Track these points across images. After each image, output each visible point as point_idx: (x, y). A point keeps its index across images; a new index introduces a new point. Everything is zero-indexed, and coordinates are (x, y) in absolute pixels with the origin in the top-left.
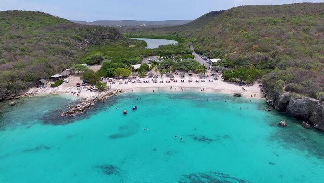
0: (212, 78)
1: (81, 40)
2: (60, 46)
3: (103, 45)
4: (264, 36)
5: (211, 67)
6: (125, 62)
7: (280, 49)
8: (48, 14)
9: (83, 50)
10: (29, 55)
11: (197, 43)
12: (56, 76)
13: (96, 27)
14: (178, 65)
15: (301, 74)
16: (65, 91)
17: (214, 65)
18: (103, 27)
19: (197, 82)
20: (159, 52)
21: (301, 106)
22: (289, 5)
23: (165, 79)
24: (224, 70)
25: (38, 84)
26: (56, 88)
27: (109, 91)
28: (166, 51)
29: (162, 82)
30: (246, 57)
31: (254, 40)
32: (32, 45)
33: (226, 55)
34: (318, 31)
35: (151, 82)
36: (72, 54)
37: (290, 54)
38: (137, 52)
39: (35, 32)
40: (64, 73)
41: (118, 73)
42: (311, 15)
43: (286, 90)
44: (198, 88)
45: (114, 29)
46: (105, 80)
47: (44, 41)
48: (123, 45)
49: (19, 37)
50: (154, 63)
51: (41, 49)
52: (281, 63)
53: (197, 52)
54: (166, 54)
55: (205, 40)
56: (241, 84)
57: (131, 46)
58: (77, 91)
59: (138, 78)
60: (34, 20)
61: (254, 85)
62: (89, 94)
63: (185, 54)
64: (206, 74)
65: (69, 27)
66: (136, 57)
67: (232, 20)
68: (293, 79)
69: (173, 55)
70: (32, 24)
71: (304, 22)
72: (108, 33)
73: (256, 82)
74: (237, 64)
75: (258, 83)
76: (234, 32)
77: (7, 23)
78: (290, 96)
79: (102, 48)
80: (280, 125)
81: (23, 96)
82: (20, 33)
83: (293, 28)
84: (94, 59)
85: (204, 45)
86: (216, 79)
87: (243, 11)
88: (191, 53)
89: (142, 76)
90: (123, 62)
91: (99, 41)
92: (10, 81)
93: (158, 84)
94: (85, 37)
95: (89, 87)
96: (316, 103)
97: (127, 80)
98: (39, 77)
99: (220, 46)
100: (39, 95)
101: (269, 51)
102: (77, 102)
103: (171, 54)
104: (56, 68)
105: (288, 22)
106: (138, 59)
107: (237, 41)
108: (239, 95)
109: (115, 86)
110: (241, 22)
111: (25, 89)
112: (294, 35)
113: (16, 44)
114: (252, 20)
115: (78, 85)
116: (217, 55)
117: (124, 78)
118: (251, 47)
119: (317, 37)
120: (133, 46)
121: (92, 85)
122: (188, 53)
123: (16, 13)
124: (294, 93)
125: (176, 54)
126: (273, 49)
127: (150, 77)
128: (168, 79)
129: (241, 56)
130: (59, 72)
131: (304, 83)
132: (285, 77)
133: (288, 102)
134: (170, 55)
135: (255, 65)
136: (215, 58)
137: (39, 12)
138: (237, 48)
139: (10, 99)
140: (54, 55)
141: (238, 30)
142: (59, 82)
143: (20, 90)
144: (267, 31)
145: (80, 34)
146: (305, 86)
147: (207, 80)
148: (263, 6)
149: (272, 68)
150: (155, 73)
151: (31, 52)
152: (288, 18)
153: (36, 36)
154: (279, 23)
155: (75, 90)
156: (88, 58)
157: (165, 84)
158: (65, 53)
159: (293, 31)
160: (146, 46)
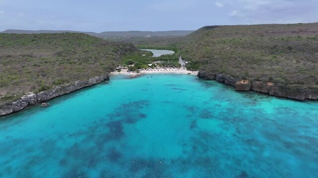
0: (182, 69)
2: (110, 56)
5: (184, 65)
6: (144, 63)
14: (170, 64)
16: (124, 73)
17: (186, 64)
19: (176, 70)
20: (161, 59)
23: (163, 69)
25: (113, 70)
27: (141, 73)
28: (165, 58)
40: (119, 67)
41: (142, 67)
45: (132, 44)
46: (138, 70)
48: (138, 55)
50: (158, 64)
53: (183, 59)
54: (164, 60)
56: (192, 71)
58: (128, 73)
59: (151, 69)
62: (133, 74)
66: (148, 61)
69: (168, 60)
72: (128, 47)
84: (128, 62)
86: (184, 69)
88: (179, 59)
89: (153, 68)
91: (125, 52)
93: (160, 71)
94: (118, 50)
95: (132, 72)
97: (147, 70)
98: (112, 68)
100: (115, 74)
106: (150, 61)
108: (190, 74)
109: (142, 71)
115: (128, 71)
117: (145, 69)
120: (144, 55)
122: (176, 59)
125: (170, 60)
127: (156, 69)
129: (199, 60)
130: (117, 67)
134: (166, 60)
142: (119, 70)
147: (180, 70)
156: (125, 61)
160: (153, 55)
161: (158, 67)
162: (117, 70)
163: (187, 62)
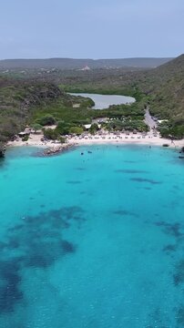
0: (152, 136)
1: (23, 101)
6: (77, 122)
12: (22, 133)
16: (34, 143)
19: (138, 138)
20: (109, 113)
23: (112, 135)
26: (26, 142)
27: (69, 143)
28: (117, 112)
29: (110, 138)
33: (174, 116)
35: (101, 138)
38: (84, 113)
40: (26, 132)
41: (72, 132)
48: (66, 104)
50: (103, 124)
53: (152, 114)
54: (116, 116)
58: (44, 144)
59: (89, 135)
62: (54, 145)
63: (137, 115)
64: (148, 133)
66: (85, 118)
69: (124, 116)
72: (47, 89)
84: (44, 120)
86: (155, 136)
88: (143, 115)
89: (93, 133)
90: (75, 123)
93: (107, 140)
94: (25, 96)
95: (52, 141)
97: (80, 136)
98: (12, 133)
103: (122, 115)
106: (88, 119)
108: (166, 146)
109: (71, 140)
115: (42, 140)
117: (78, 135)
120: (76, 105)
121: (54, 140)
125: (127, 116)
127: (100, 135)
128: (115, 136)
142: (25, 138)
145: (19, 93)
147: (147, 137)
155: (42, 143)
157: (112, 139)
160: (93, 105)
161: (103, 130)
162: (21, 136)
163: (160, 121)
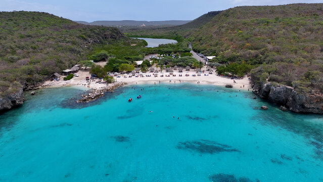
0: (207, 73)
1: (86, 40)
2: (67, 44)
3: (105, 44)
4: (257, 35)
5: (207, 63)
6: (128, 59)
7: (270, 47)
8: (52, 15)
9: (88, 48)
10: (41, 52)
11: (195, 42)
12: (67, 71)
13: (99, 27)
14: (177, 62)
15: (283, 67)
16: (77, 83)
17: (210, 61)
18: (105, 27)
19: (193, 76)
20: (159, 50)
21: (279, 93)
22: (284, 6)
23: (165, 73)
24: (219, 65)
25: (52, 77)
26: (68, 81)
27: (116, 83)
29: (163, 76)
30: (238, 54)
31: (247, 39)
32: (41, 43)
33: (221, 53)
34: (307, 30)
35: (153, 76)
36: (79, 52)
37: (278, 52)
38: (138, 50)
39: (43, 32)
40: (74, 68)
41: (123, 69)
42: (303, 16)
43: (269, 81)
44: (195, 81)
45: (116, 29)
46: (112, 75)
47: (52, 40)
49: (29, 36)
50: (154, 60)
51: (51, 47)
52: (268, 58)
53: (195, 51)
54: (166, 52)
55: (203, 39)
56: (232, 77)
57: (132, 45)
58: (87, 84)
59: (141, 73)
60: (40, 20)
61: (244, 79)
62: (98, 86)
63: (184, 52)
64: (202, 69)
65: (73, 27)
66: (138, 55)
67: (228, 20)
68: (275, 71)
69: (173, 53)
70: (39, 24)
71: (295, 22)
72: (110, 32)
73: (246, 76)
74: (230, 61)
75: (248, 76)
76: (229, 31)
77: (15, 23)
78: (271, 85)
79: (106, 46)
80: (262, 108)
81: (40, 87)
82: (28, 32)
83: (284, 28)
84: (99, 56)
85: (202, 44)
86: (211, 73)
87: (240, 12)
88: (189, 51)
89: (144, 71)
90: (127, 59)
91: (102, 40)
92: (29, 74)
94: (89, 37)
95: (97, 80)
96: (292, 90)
97: (131, 74)
98: (53, 71)
99: (217, 45)
100: (53, 86)
101: (260, 49)
102: (88, 92)
103: (171, 52)
104: (67, 63)
105: (280, 22)
106: (140, 56)
107: (232, 40)
108: (230, 87)
109: (120, 79)
110: (237, 22)
111: (41, 81)
112: (284, 34)
113: (28, 43)
114: (247, 20)
115: (87, 79)
116: (213, 53)
117: (128, 72)
118: (244, 45)
119: (305, 36)
120: (134, 45)
121: (100, 79)
122: (186, 51)
123: (22, 13)
124: (274, 83)
125: (175, 52)
126: (264, 46)
127: (151, 72)
128: (168, 74)
129: (234, 53)
130: (69, 68)
131: (284, 74)
132: (269, 70)
133: (270, 90)
134: (169, 53)
135: (246, 61)
136: (211, 55)
137: (43, 13)
138: (231, 46)
139: (30, 90)
140: (63, 52)
141: (233, 30)
142: (70, 76)
143: (37, 82)
144: (260, 31)
145: (84, 34)
146: (284, 76)
147: (202, 74)
148: (259, 7)
149: (260, 63)
150: (155, 69)
151: (42, 49)
152: (280, 19)
153: (44, 35)
154: (272, 23)
155: (85, 82)
156: (93, 55)
157: (164, 78)
158: (72, 51)
159: (284, 30)
160: (146, 44)
161: (154, 67)
162: (65, 74)
163: (211, 58)
